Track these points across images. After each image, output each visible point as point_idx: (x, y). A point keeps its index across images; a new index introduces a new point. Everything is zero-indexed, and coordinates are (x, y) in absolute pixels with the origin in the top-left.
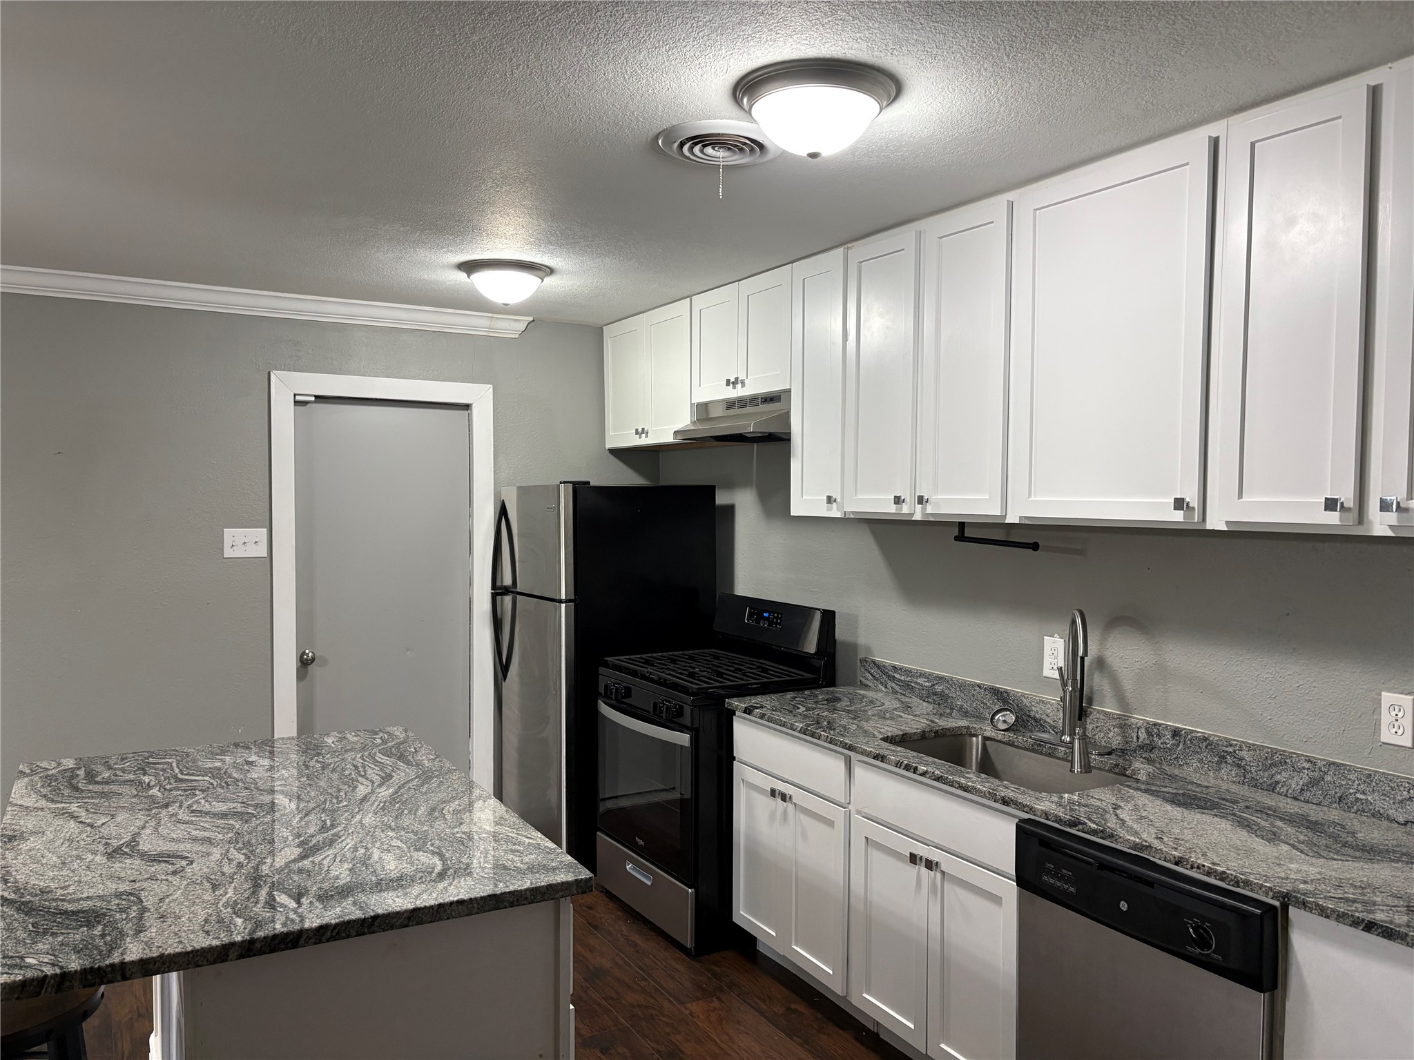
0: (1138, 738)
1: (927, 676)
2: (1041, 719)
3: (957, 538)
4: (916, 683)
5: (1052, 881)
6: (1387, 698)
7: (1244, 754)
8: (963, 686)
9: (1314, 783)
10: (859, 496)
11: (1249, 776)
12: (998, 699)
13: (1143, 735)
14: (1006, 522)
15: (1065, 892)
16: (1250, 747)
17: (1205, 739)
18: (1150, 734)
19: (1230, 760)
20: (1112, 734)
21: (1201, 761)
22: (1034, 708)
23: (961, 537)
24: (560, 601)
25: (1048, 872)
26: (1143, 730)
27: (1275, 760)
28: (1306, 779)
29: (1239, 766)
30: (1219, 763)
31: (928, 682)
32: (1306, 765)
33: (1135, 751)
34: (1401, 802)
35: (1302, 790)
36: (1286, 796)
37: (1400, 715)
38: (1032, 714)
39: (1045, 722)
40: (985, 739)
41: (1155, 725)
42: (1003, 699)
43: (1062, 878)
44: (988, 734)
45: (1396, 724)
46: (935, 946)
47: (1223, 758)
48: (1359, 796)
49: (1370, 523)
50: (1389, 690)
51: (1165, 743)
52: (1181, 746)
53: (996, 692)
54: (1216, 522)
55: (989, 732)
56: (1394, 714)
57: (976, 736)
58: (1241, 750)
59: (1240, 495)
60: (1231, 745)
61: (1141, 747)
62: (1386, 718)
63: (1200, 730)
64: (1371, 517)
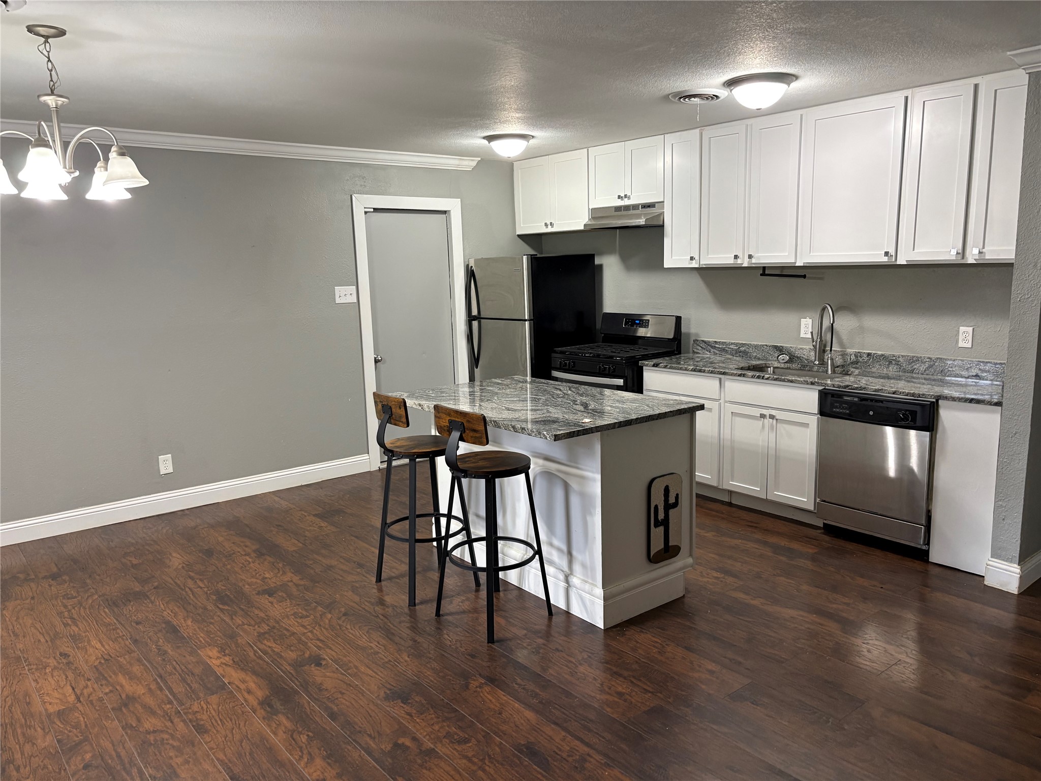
0: (850, 359)
1: (736, 344)
2: (800, 357)
3: (761, 275)
4: (729, 348)
5: (838, 410)
6: (962, 329)
7: (901, 359)
8: (756, 346)
9: (930, 367)
10: (709, 256)
11: (902, 368)
12: (777, 350)
13: (853, 357)
14: (796, 265)
15: (845, 414)
16: (903, 356)
17: (883, 355)
18: (856, 356)
19: (893, 362)
20: (837, 359)
21: (880, 365)
22: (797, 352)
23: (763, 274)
24: (526, 320)
25: (836, 407)
26: (853, 355)
27: (914, 360)
28: (927, 365)
29: (898, 364)
30: (888, 365)
31: (736, 346)
32: (927, 360)
33: (849, 365)
34: (967, 369)
35: (925, 370)
36: (918, 374)
37: (967, 335)
38: (796, 355)
39: (803, 358)
40: (774, 368)
41: (859, 352)
42: (780, 350)
43: (843, 408)
44: (776, 366)
45: (965, 339)
46: (772, 452)
47: (890, 362)
48: (950, 369)
49: (967, 258)
50: (963, 326)
51: (864, 360)
52: (871, 360)
53: (776, 347)
54: (902, 261)
55: (776, 364)
56: (964, 335)
57: (770, 367)
58: (899, 357)
59: (914, 250)
60: (894, 356)
61: (852, 363)
62: (961, 337)
63: (880, 353)
64: (967, 256)
